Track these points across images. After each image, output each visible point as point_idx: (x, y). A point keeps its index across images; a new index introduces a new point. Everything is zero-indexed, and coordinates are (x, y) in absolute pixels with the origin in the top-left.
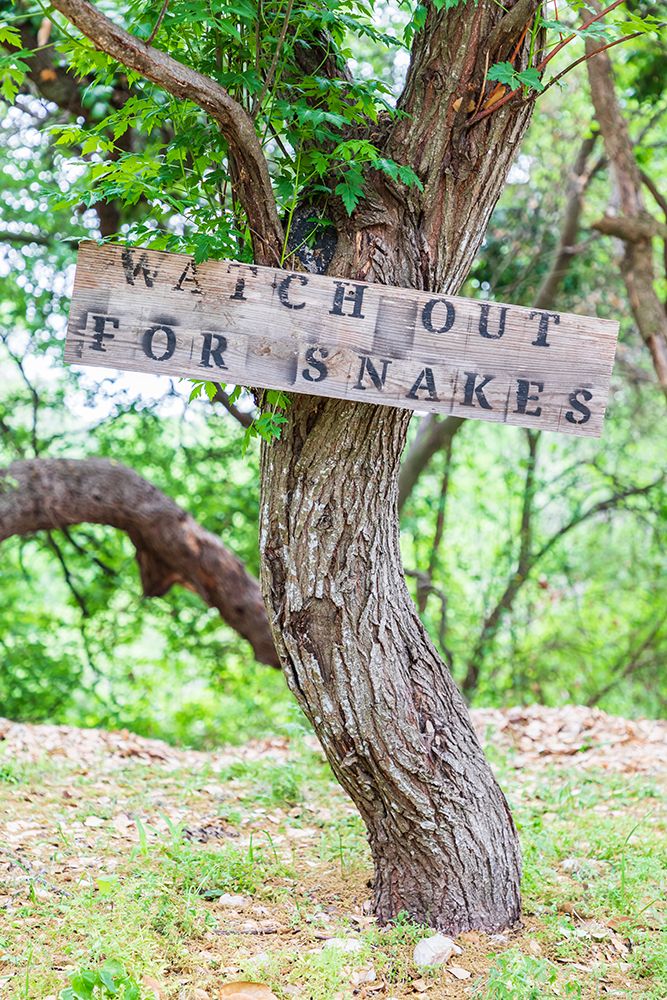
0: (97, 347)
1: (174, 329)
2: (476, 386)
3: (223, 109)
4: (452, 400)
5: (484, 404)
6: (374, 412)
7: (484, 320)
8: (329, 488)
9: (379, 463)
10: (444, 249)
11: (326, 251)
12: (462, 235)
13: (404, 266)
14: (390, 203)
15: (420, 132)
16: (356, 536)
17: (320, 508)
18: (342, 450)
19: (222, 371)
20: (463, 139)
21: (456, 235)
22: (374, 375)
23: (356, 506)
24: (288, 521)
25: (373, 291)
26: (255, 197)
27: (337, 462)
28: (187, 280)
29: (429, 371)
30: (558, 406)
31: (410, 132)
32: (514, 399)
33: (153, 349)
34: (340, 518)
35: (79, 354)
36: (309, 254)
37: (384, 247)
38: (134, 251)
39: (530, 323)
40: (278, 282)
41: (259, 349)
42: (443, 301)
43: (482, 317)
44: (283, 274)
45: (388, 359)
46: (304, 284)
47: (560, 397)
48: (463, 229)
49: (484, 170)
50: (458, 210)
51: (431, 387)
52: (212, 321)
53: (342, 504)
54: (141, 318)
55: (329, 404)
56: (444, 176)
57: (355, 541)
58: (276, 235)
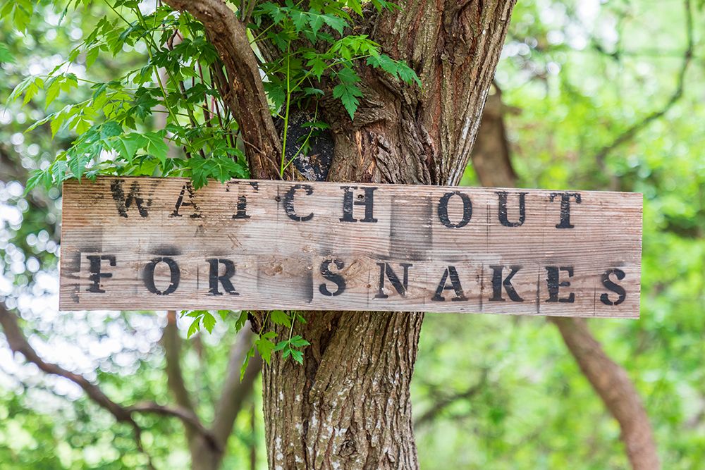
0: (95, 288)
1: (176, 258)
2: (503, 279)
3: (218, 18)
4: (481, 297)
5: (515, 297)
6: (388, 322)
7: (502, 209)
8: (349, 411)
9: (397, 376)
10: (447, 139)
11: (322, 156)
12: (463, 122)
13: (409, 162)
14: (386, 97)
15: (408, 19)
16: (381, 458)
17: (341, 433)
18: (359, 368)
19: (233, 297)
20: (455, 21)
21: (458, 123)
22: (395, 281)
23: (378, 426)
24: (305, 452)
25: (383, 193)
26: (250, 107)
27: (355, 381)
28: (184, 204)
29: (452, 270)
30: (592, 289)
31: (398, 21)
32: (544, 287)
33: (156, 284)
34: (363, 441)
35: (77, 299)
36: (305, 162)
37: (387, 145)
38: (123, 181)
39: (550, 206)
40: (282, 194)
41: (269, 269)
42: (458, 193)
43: (500, 205)
44: (286, 185)
45: (408, 262)
46: (310, 193)
47: (592, 280)
48: (464, 116)
49: (480, 52)
50: (457, 97)
51: (457, 285)
52: (215, 245)
53: (364, 425)
54: (139, 252)
55: (343, 319)
56: (440, 62)
57: (381, 464)
58: (273, 144)
